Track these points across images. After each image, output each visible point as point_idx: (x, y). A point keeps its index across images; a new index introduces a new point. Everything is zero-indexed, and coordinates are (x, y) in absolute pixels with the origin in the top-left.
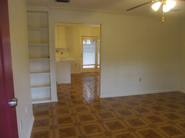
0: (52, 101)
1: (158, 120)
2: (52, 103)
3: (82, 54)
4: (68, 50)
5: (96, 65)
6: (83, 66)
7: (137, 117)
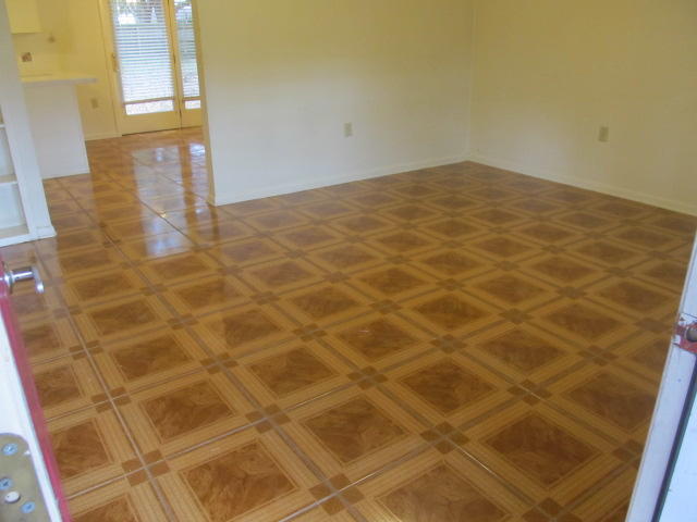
0: (33, 235)
1: (413, 243)
2: (32, 242)
3: (114, 58)
4: (52, 40)
5: (179, 99)
6: (125, 104)
7: (348, 244)
